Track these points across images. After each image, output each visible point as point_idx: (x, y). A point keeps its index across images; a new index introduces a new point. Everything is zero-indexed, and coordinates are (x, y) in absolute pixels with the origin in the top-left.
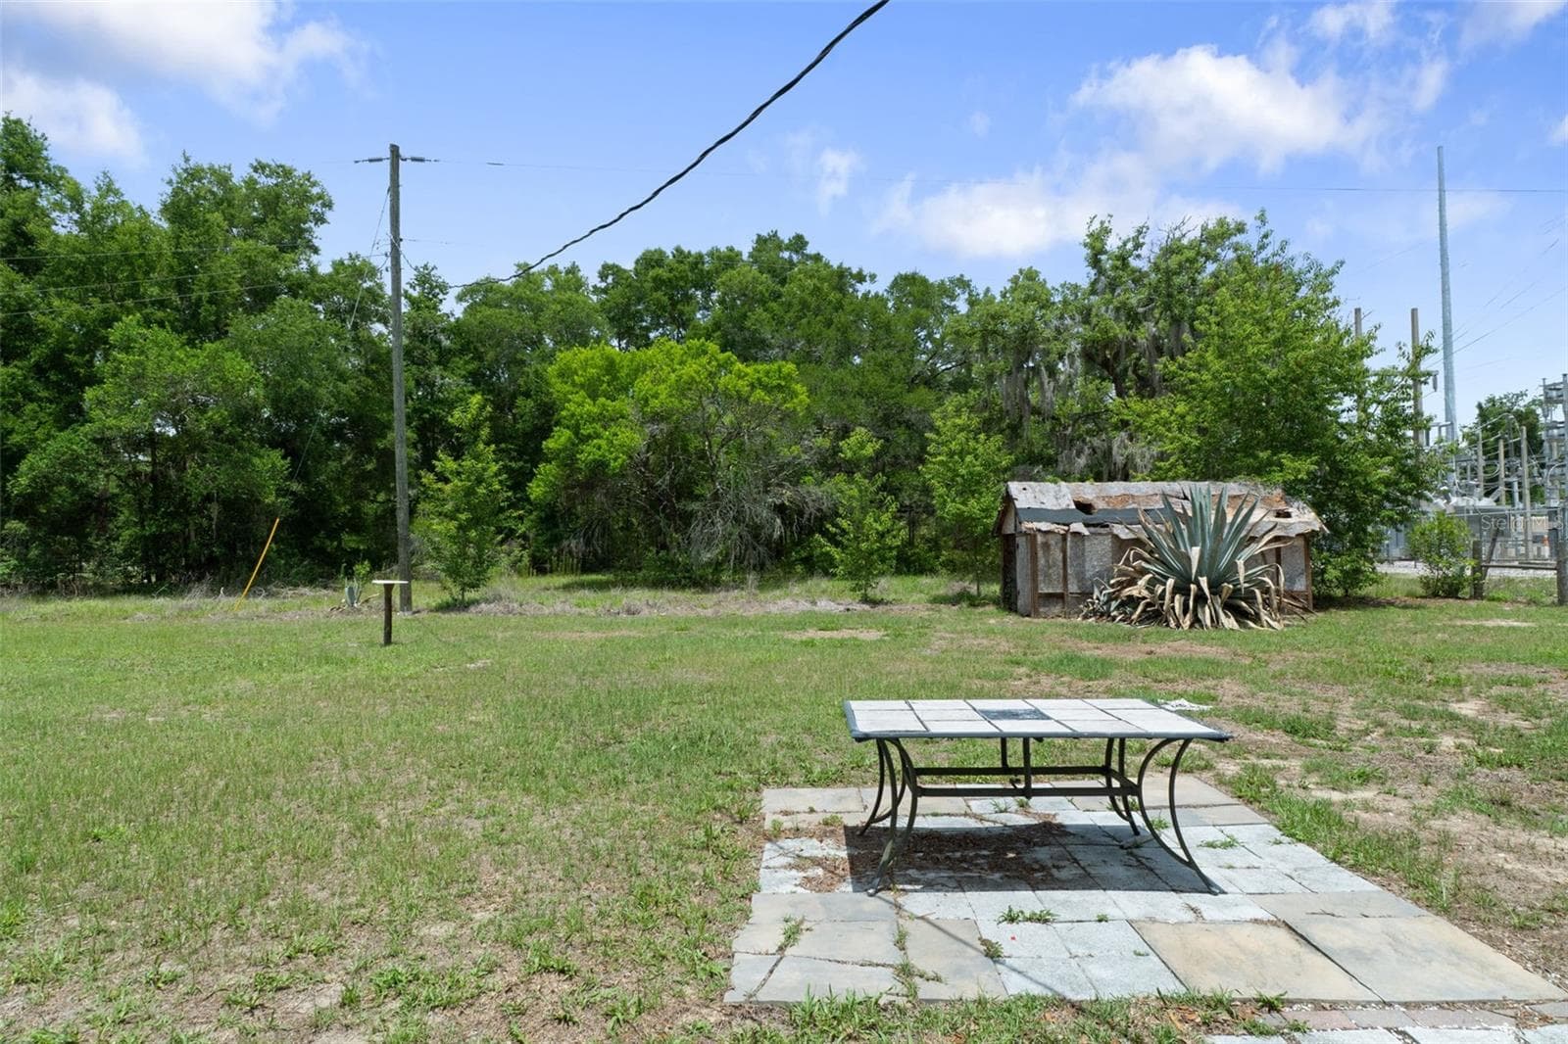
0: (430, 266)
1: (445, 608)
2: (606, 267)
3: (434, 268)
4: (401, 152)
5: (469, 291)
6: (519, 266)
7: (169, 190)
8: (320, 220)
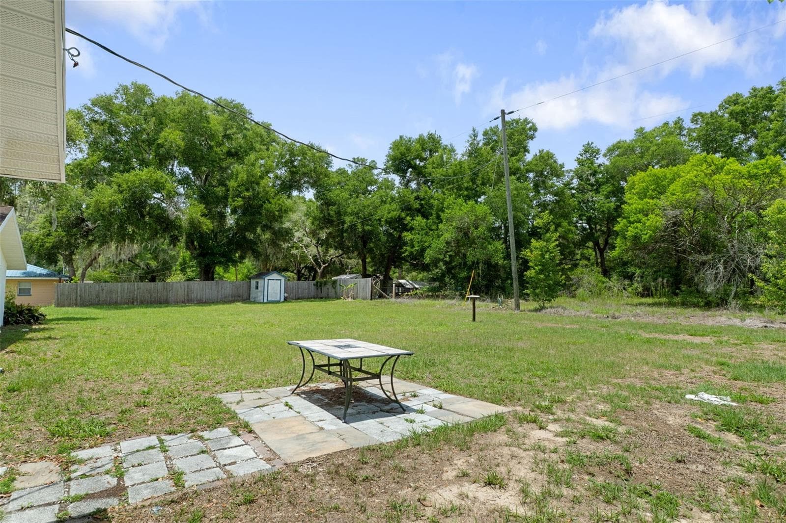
0: (590, 143)
1: (536, 310)
2: (695, 115)
3: (592, 143)
4: (505, 111)
5: (611, 150)
6: (635, 130)
7: (468, 145)
8: (532, 138)
